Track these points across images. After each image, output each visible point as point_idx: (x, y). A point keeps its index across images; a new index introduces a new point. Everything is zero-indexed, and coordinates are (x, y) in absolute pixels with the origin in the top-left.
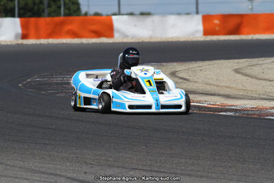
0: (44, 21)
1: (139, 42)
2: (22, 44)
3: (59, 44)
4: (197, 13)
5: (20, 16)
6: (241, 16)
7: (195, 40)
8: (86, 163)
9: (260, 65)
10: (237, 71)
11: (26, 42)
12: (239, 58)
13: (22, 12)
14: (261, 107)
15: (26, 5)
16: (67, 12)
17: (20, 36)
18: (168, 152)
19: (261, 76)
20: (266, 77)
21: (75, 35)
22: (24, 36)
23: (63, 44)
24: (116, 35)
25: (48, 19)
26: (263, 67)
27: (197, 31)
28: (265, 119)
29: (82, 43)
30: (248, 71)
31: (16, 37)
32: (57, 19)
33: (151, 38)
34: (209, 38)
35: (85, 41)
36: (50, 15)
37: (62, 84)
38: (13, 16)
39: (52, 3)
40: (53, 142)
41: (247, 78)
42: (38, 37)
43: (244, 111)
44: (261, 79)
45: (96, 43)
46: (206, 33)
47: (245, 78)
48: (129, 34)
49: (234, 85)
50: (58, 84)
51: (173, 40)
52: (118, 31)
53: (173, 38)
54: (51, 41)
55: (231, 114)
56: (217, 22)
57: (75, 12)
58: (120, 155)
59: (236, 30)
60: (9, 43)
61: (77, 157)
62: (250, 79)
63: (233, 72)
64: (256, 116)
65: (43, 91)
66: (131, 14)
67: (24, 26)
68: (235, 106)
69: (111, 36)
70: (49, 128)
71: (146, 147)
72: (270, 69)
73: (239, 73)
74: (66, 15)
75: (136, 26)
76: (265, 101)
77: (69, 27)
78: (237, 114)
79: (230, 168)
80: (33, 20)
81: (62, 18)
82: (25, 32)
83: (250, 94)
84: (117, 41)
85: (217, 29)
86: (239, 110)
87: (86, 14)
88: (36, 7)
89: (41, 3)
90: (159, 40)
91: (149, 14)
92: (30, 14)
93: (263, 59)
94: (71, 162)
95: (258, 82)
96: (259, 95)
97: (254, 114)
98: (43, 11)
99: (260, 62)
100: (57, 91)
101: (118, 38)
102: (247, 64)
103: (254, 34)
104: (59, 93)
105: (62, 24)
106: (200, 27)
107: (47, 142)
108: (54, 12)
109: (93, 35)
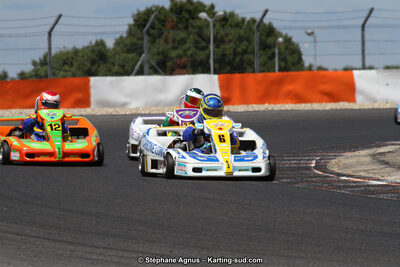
0: (253, 79)
13: (217, 66)
16: (283, 64)
21: (300, 99)
24: (359, 98)
25: (260, 76)
32: (271, 74)
35: (316, 106)
37: (299, 168)
42: (245, 102)
48: (378, 97)
50: (292, 169)
52: (362, 93)
57: (294, 64)
69: (352, 99)
74: (281, 69)
77: (288, 88)
81: (277, 74)
82: (226, 95)
87: (310, 68)
88: (238, 59)
92: (228, 68)
101: (361, 103)
104: (297, 183)
105: (280, 82)
107: (294, 254)
108: (264, 65)
109: (326, 98)
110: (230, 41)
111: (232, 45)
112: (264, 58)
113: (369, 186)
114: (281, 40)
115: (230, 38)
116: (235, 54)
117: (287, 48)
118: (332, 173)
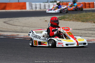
6: (6, 3)
9: (13, 20)
10: (5, 22)
12: (5, 18)
14: (13, 35)
19: (13, 24)
20: (15, 24)
26: (14, 21)
28: (15, 39)
30: (8, 22)
43: (7, 36)
44: (13, 25)
47: (7, 25)
49: (3, 27)
55: (3, 37)
62: (9, 25)
63: (3, 23)
64: (11, 38)
68: (4, 34)
72: (16, 21)
76: (14, 33)
78: (5, 37)
79: (2, 56)
83: (9, 30)
86: (6, 36)
93: (14, 18)
95: (12, 26)
96: (13, 30)
97: (11, 37)
99: (13, 19)
102: (8, 20)
103: (11, 9)
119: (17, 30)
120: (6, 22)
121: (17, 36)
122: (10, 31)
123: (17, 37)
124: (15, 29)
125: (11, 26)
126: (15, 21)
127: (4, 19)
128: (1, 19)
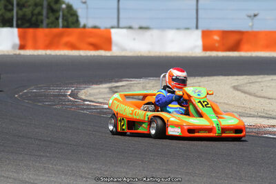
0: (42, 32)
1: (138, 57)
2: (19, 55)
3: (57, 55)
4: (197, 28)
5: (18, 26)
7: (193, 55)
8: (81, 176)
9: (259, 82)
10: (236, 88)
11: (23, 52)
12: (238, 75)
13: (19, 22)
14: (259, 125)
15: (24, 15)
16: (65, 23)
17: (18, 47)
18: (164, 168)
19: (258, 94)
20: (265, 95)
21: (73, 47)
22: (22, 47)
23: (60, 55)
24: (114, 48)
25: (47, 30)
26: (262, 84)
27: (195, 47)
28: (264, 137)
29: (80, 56)
30: (246, 89)
31: (14, 47)
32: (55, 30)
33: (149, 52)
34: (208, 54)
35: (82, 53)
36: (48, 26)
37: (59, 95)
38: (11, 26)
39: (51, 14)
40: (48, 155)
41: (246, 95)
42: (36, 48)
44: (260, 97)
45: (94, 56)
46: (205, 48)
47: (243, 95)
48: (128, 48)
49: (232, 102)
50: (54, 96)
51: (172, 55)
52: (117, 45)
53: (171, 53)
54: (49, 52)
56: (216, 38)
57: (73, 23)
58: (116, 169)
59: (236, 47)
60: (7, 53)
61: (72, 170)
62: (249, 96)
63: (232, 90)
65: (40, 102)
66: (130, 28)
67: (22, 37)
69: (109, 49)
70: (45, 140)
71: (142, 161)
72: (269, 86)
73: (238, 90)
74: (63, 27)
75: (134, 39)
76: (263, 119)
77: (66, 39)
80: (31, 31)
81: (60, 29)
82: (22, 43)
83: (248, 111)
84: (115, 55)
85: (217, 45)
87: (84, 27)
88: (34, 18)
89: (40, 14)
90: (157, 54)
91: (147, 28)
92: (28, 25)
93: (262, 76)
94: (66, 175)
95: (257, 100)
96: (258, 112)
97: (252, 132)
98: (42, 22)
99: (260, 80)
100: (53, 103)
101: (115, 51)
102: (246, 81)
103: (254, 51)
104: (55, 105)
105: (60, 35)
106: (200, 43)
107: (42, 154)
108: (52, 23)
109: (91, 47)
110: (29, 6)
111: (31, 8)
112: (52, 18)
113: (103, 109)
114: (64, 6)
115: (29, 3)
116: (33, 15)
117: (68, 12)
118: (81, 99)
119: (271, 113)
120: (239, 88)
121: (271, 129)
122: (251, 113)
123: (270, 133)
124: (266, 108)
125: (253, 98)
126: (267, 86)
127: (236, 77)
128: (227, 77)
